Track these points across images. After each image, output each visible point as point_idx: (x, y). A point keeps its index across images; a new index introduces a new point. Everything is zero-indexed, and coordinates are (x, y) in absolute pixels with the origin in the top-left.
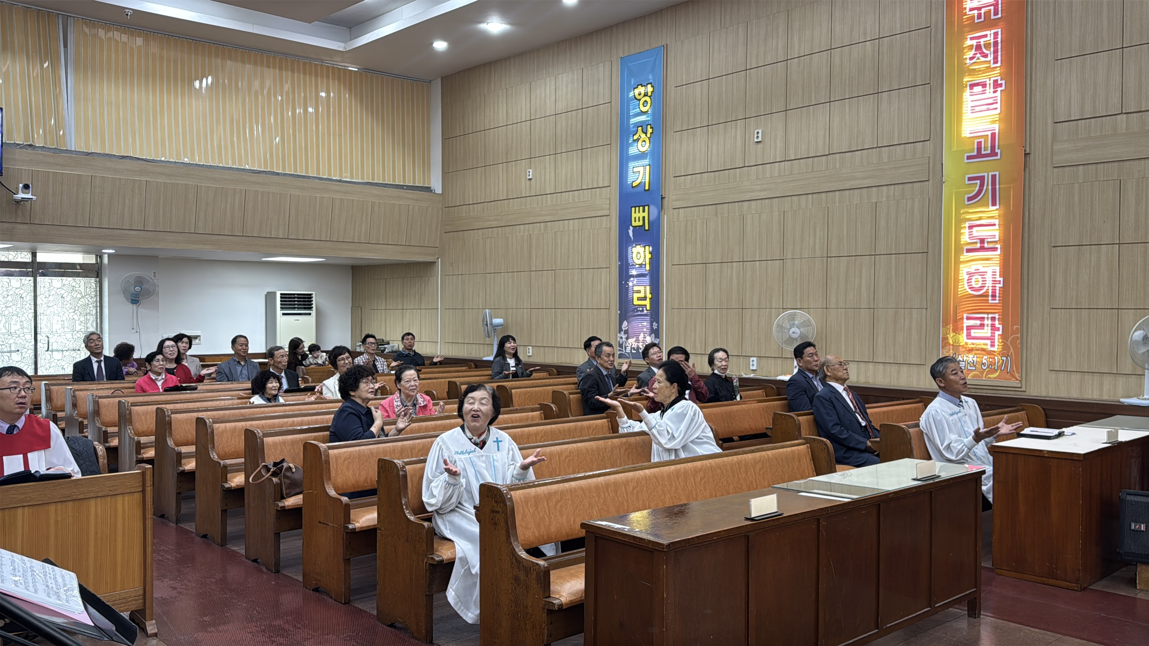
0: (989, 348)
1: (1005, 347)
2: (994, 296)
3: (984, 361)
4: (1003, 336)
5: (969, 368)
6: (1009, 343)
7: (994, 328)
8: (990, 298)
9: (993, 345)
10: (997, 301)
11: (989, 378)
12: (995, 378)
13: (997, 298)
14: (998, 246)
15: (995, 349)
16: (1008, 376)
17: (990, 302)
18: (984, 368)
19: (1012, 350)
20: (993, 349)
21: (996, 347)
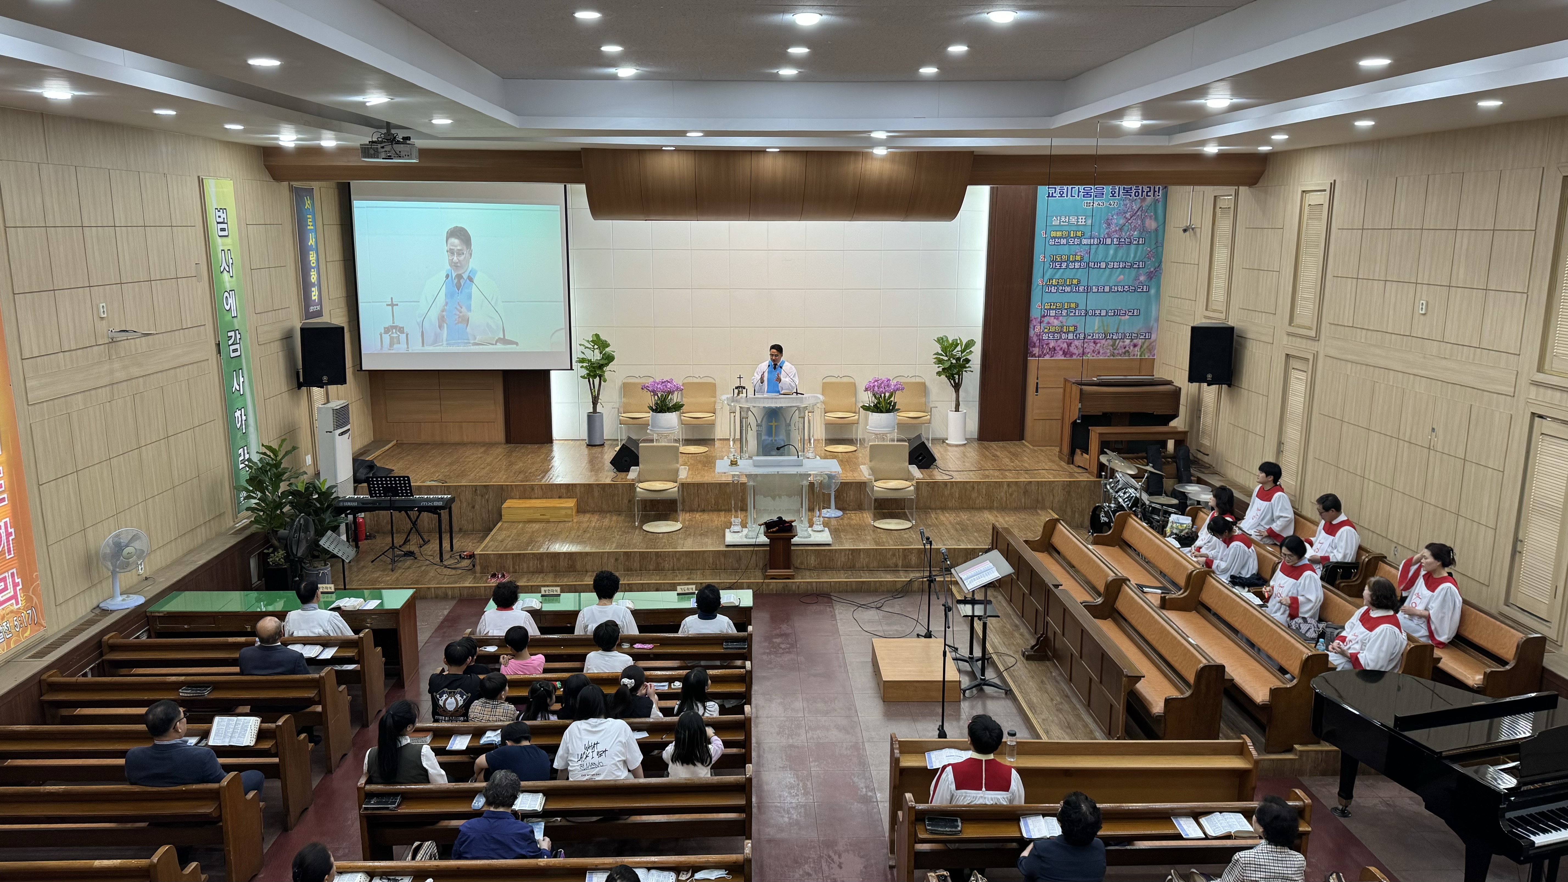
0: (15, 607)
1: (28, 599)
2: (9, 551)
3: (16, 623)
4: (25, 589)
5: (8, 637)
6: (31, 594)
7: (15, 585)
8: (7, 555)
9: (17, 603)
10: (12, 555)
11: (26, 637)
12: (30, 635)
13: (12, 552)
14: (5, 496)
15: (20, 605)
16: (37, 628)
17: (8, 558)
18: (18, 630)
19: (35, 599)
20: (18, 606)
21: (20, 602)
